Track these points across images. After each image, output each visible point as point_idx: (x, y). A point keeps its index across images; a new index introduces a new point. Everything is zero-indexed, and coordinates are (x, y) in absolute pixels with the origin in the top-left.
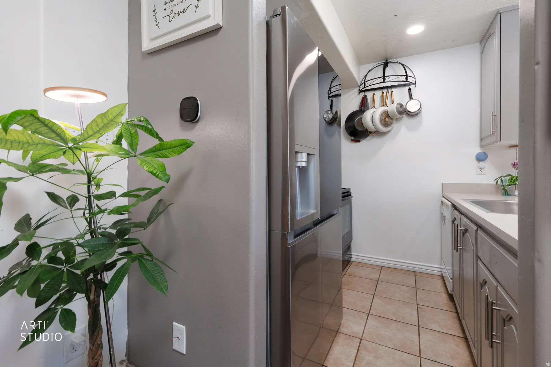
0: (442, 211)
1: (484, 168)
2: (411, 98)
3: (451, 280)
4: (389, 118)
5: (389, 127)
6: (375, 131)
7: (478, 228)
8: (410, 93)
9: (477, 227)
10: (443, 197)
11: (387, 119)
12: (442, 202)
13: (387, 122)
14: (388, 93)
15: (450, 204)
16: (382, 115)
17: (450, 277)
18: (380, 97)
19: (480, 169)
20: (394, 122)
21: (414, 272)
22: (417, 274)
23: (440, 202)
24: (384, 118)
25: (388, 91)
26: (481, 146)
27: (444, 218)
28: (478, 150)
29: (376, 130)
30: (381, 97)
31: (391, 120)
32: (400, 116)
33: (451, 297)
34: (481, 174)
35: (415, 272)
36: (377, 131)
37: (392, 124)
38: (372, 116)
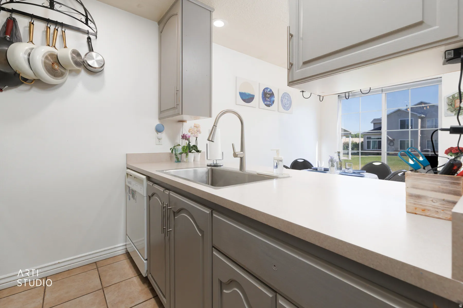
0: (128, 184)
1: (161, 139)
2: (91, 49)
3: (145, 262)
4: (59, 66)
5: (59, 78)
6: (34, 80)
7: (212, 211)
8: (90, 43)
9: (210, 210)
10: (128, 168)
11: (56, 67)
12: (127, 174)
13: (55, 70)
14: (56, 31)
15: (144, 177)
16: (46, 58)
17: (144, 259)
18: (43, 32)
19: (158, 140)
20: (68, 73)
21: (95, 264)
22: (99, 265)
23: (126, 174)
24: (51, 63)
25: (57, 28)
26: (160, 119)
27: (132, 193)
28: (157, 122)
29: (35, 78)
30: (45, 33)
31: (63, 70)
32: (77, 68)
33: (145, 280)
34: (159, 144)
35: (95, 262)
36: (39, 80)
37: (64, 76)
38: (29, 55)
